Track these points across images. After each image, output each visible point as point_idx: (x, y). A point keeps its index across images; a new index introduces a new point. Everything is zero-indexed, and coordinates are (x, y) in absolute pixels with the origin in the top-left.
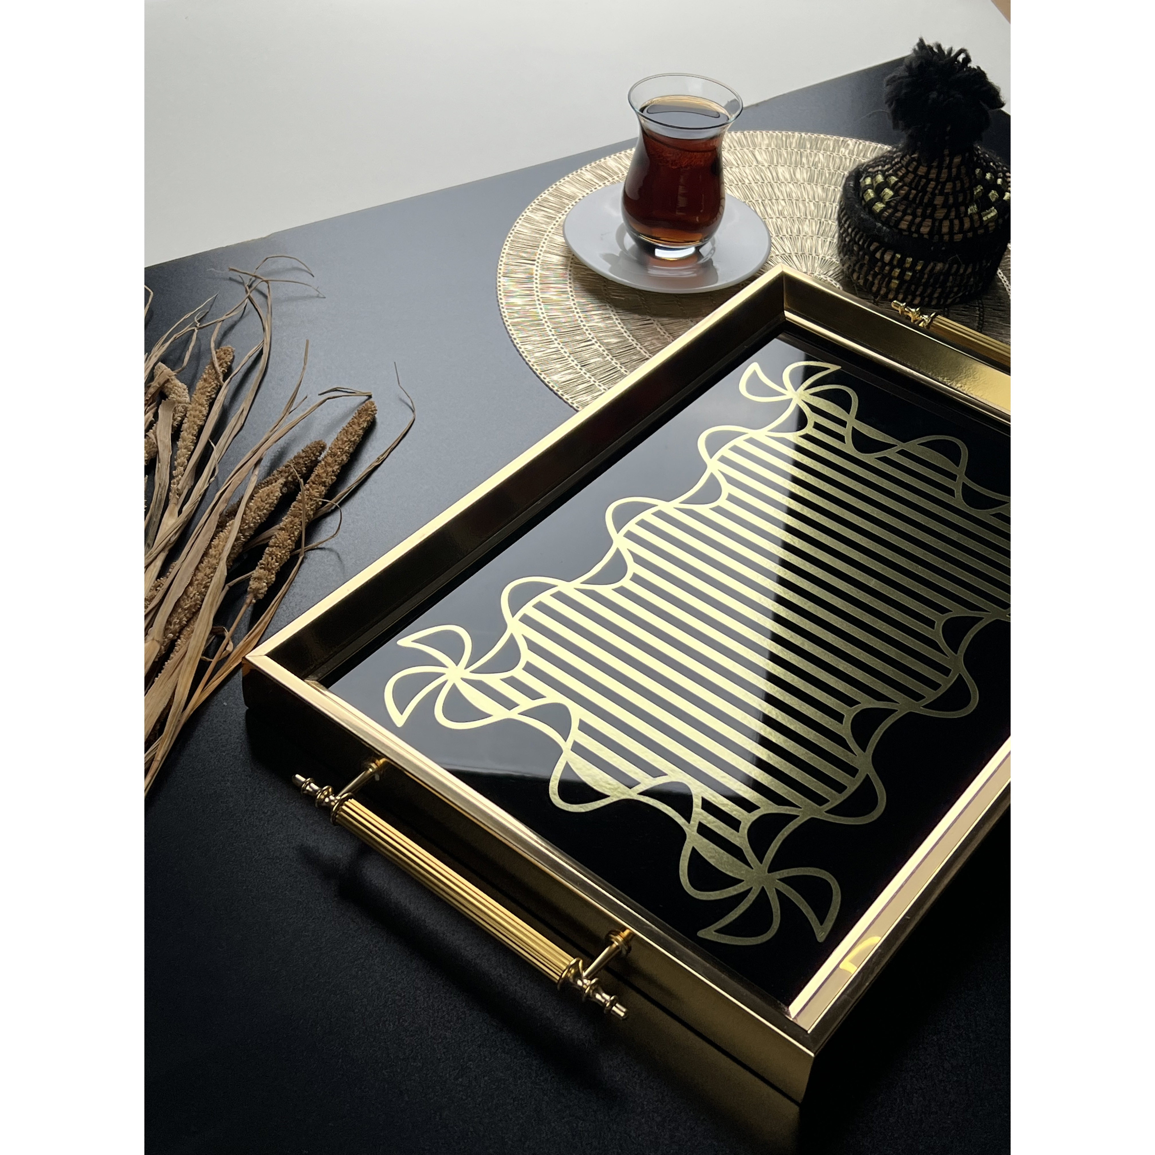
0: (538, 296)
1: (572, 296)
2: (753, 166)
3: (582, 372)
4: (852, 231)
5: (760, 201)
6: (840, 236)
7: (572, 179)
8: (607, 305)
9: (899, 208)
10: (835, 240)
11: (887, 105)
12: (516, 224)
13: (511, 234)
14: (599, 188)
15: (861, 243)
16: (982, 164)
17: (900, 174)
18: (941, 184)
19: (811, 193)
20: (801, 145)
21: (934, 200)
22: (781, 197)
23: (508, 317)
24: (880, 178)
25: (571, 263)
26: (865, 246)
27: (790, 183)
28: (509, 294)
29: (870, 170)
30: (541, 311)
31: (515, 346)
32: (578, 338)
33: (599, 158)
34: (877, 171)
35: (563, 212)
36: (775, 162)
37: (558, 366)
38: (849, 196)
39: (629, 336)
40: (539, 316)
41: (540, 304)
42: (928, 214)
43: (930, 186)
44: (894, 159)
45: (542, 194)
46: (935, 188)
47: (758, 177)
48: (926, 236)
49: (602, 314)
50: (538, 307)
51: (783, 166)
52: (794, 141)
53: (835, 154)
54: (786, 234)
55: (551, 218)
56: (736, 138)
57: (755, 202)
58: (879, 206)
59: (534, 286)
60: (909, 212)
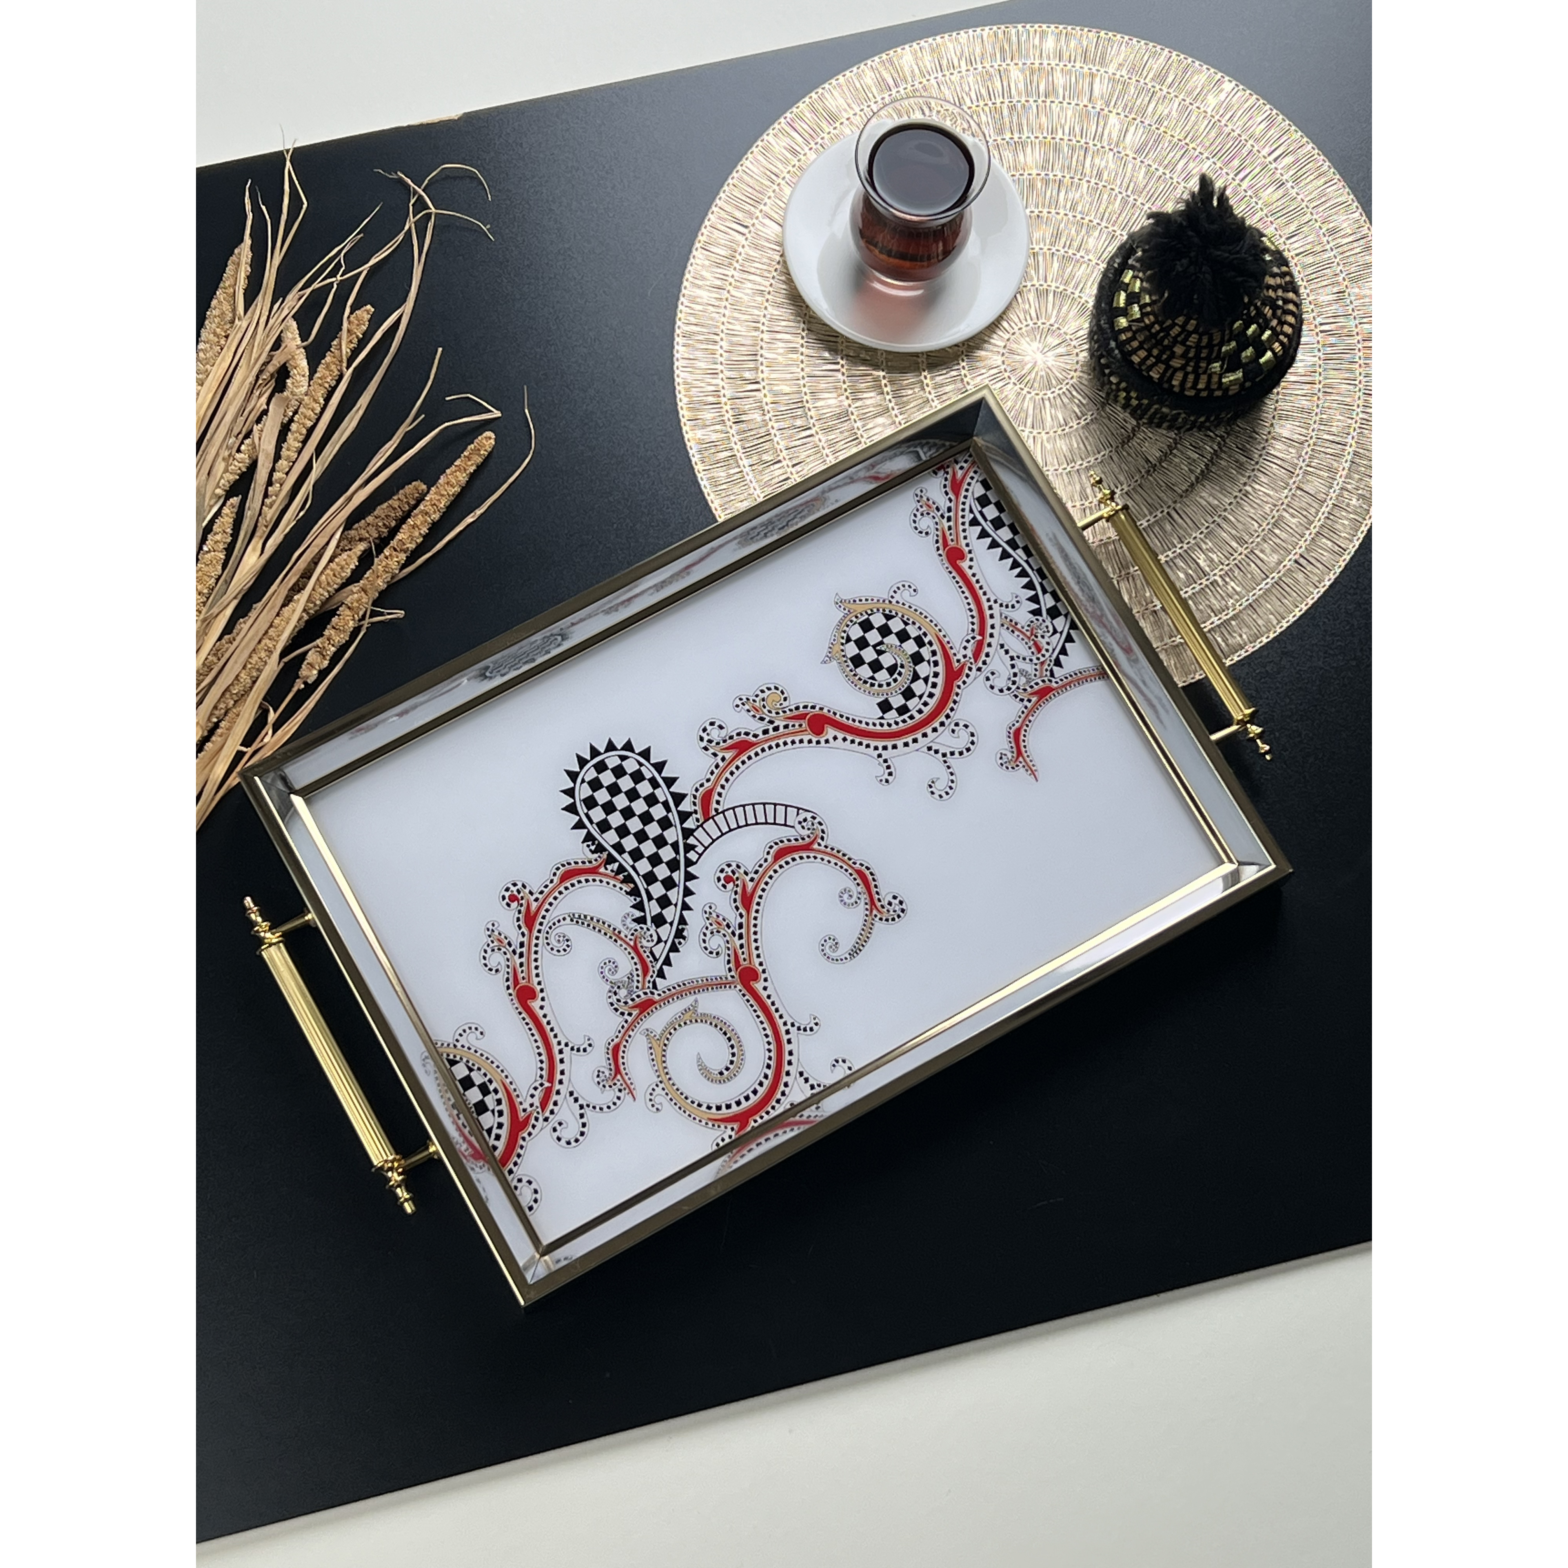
0: (728, 292)
1: (767, 301)
2: (1081, 106)
3: (730, 433)
5: (1059, 176)
7: (847, 82)
8: (802, 325)
9: (1137, 336)
12: (749, 155)
13: (738, 171)
16: (1249, 313)
18: (1185, 333)
19: (1128, 176)
20: (1161, 75)
21: (1174, 346)
22: (1088, 177)
23: (682, 321)
24: (1137, 284)
27: (1111, 150)
28: (697, 280)
30: (723, 318)
31: (672, 369)
32: (747, 374)
33: (896, 46)
35: (813, 145)
36: (1113, 103)
37: (709, 416)
40: (717, 327)
41: (725, 307)
42: (1163, 359)
43: (1174, 330)
45: (800, 104)
46: (1178, 335)
47: (1077, 129)
48: (1155, 380)
50: (722, 311)
51: (1118, 114)
52: (1155, 66)
53: (1197, 104)
54: (1060, 248)
55: (795, 153)
56: (1085, 43)
57: (1051, 176)
58: (1123, 322)
59: (730, 274)
60: (1146, 347)
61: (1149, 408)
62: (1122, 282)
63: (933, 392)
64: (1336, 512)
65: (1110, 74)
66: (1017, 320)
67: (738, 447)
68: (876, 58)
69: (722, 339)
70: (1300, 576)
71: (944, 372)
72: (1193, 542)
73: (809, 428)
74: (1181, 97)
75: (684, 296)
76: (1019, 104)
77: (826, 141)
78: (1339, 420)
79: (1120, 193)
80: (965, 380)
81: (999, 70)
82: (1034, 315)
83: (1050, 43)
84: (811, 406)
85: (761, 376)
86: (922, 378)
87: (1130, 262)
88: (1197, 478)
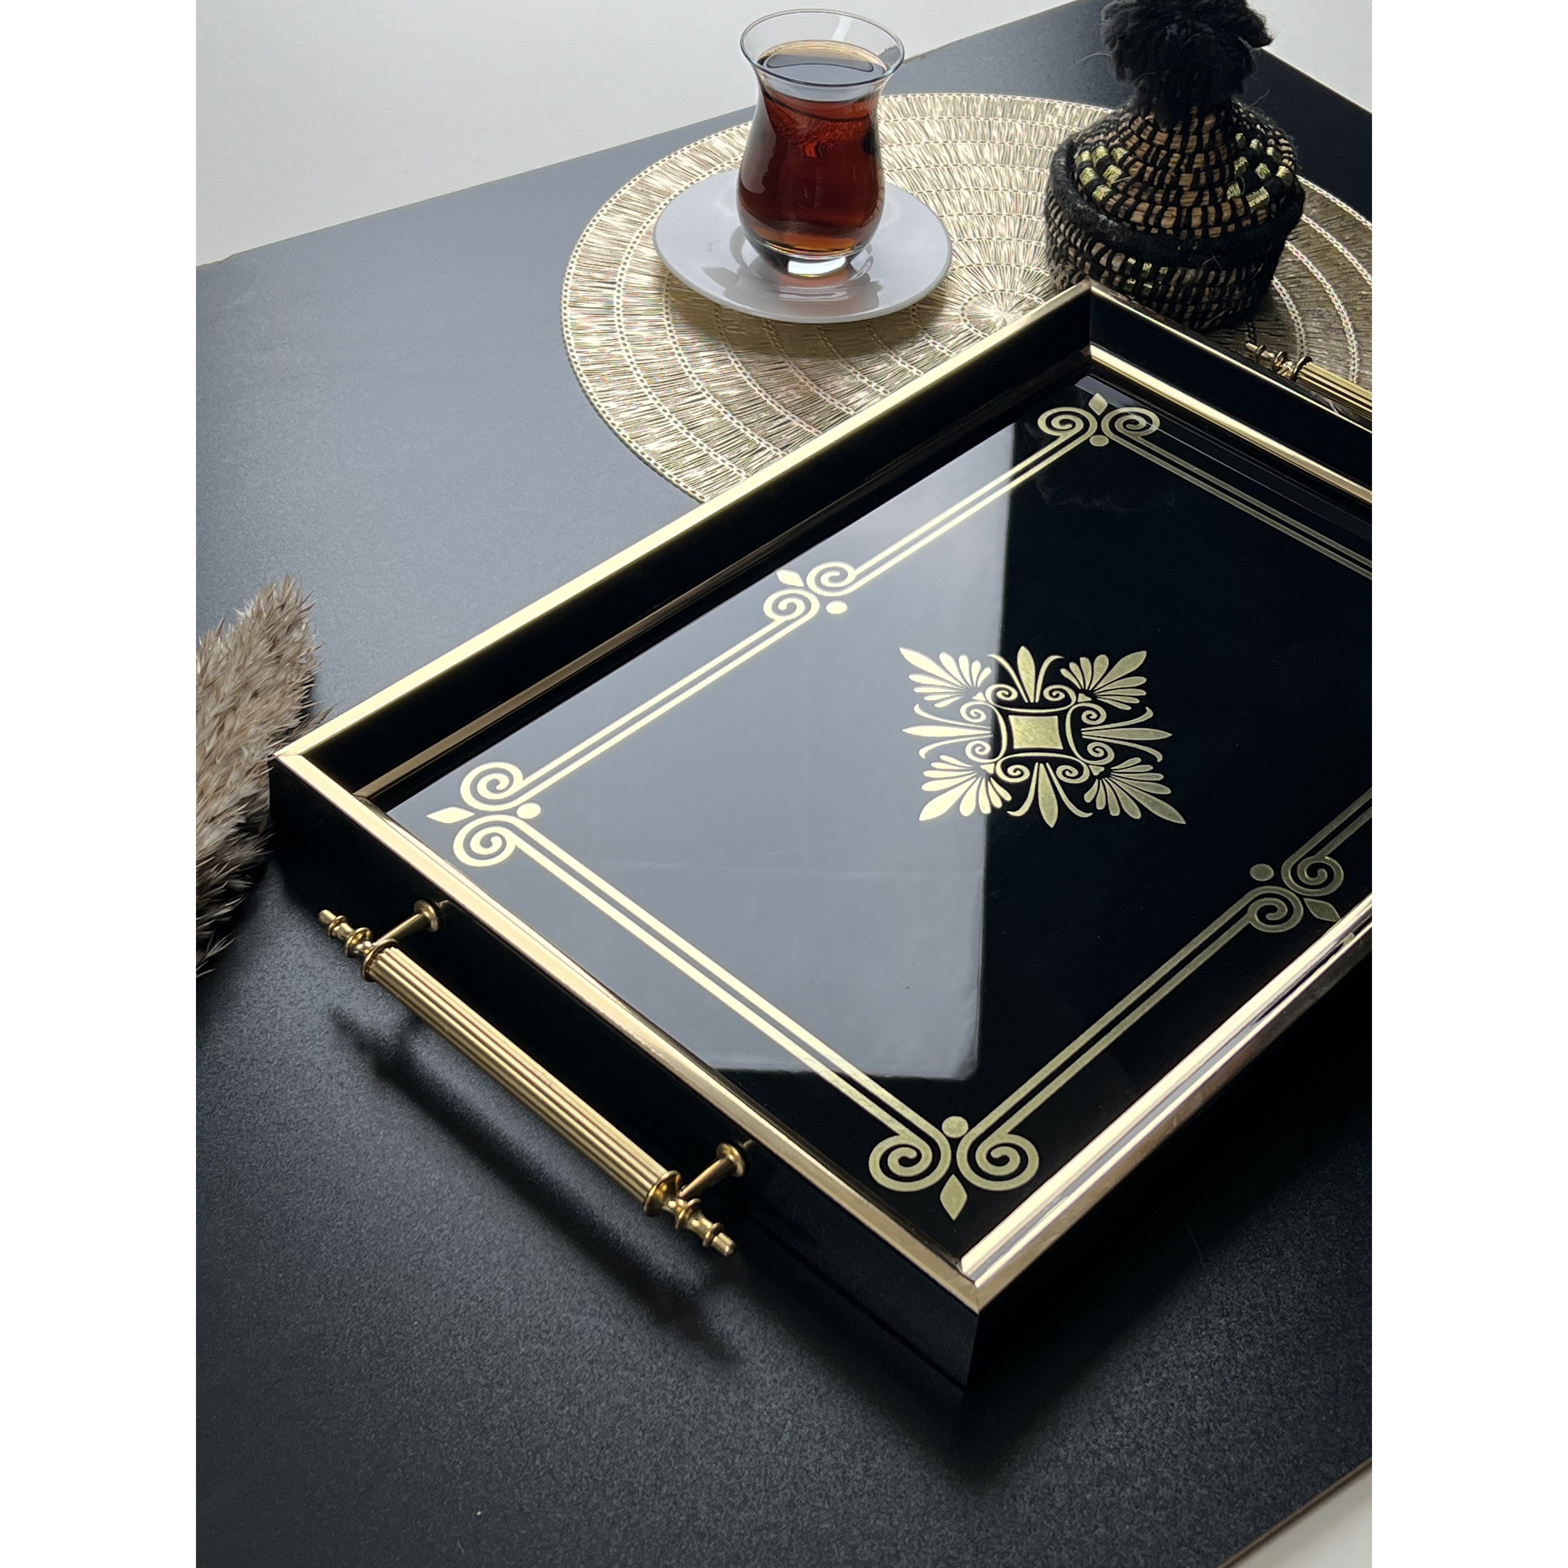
0: (621, 333)
1: (671, 331)
2: (922, 143)
3: (690, 438)
4: (1066, 228)
5: (934, 192)
6: (1050, 236)
7: (663, 168)
8: (721, 342)
9: (1129, 193)
10: (1043, 244)
11: (1107, 46)
12: (585, 233)
13: (579, 246)
14: (702, 179)
15: (1078, 244)
16: (1245, 127)
17: (1130, 144)
18: (1187, 157)
19: (1006, 179)
20: (989, 111)
21: (1179, 180)
22: (965, 187)
23: (579, 363)
24: (1102, 151)
25: (668, 285)
26: (1085, 248)
27: (975, 166)
28: (579, 330)
29: (1088, 140)
30: (627, 355)
31: (592, 404)
32: (681, 390)
33: (701, 137)
34: (1098, 142)
35: (652, 214)
36: (953, 136)
37: (655, 430)
38: (1059, 177)
39: (754, 385)
40: (624, 361)
41: (625, 345)
42: (1171, 200)
43: (1172, 160)
44: (1119, 123)
45: (621, 190)
46: (1180, 162)
47: (929, 158)
48: (1170, 232)
49: (716, 356)
50: (622, 348)
51: (964, 142)
52: (979, 107)
53: (1040, 123)
54: (972, 237)
55: (635, 223)
56: (896, 105)
57: (926, 194)
58: (1102, 191)
59: (615, 319)
60: (1144, 197)
61: (1170, 286)
63: (906, 361)
65: (936, 118)
66: (959, 294)
67: (706, 447)
68: (685, 148)
71: (909, 344)
73: (782, 417)
74: (1019, 120)
75: (570, 344)
79: (1006, 191)
80: (930, 346)
82: (977, 287)
85: (699, 388)
86: (886, 355)
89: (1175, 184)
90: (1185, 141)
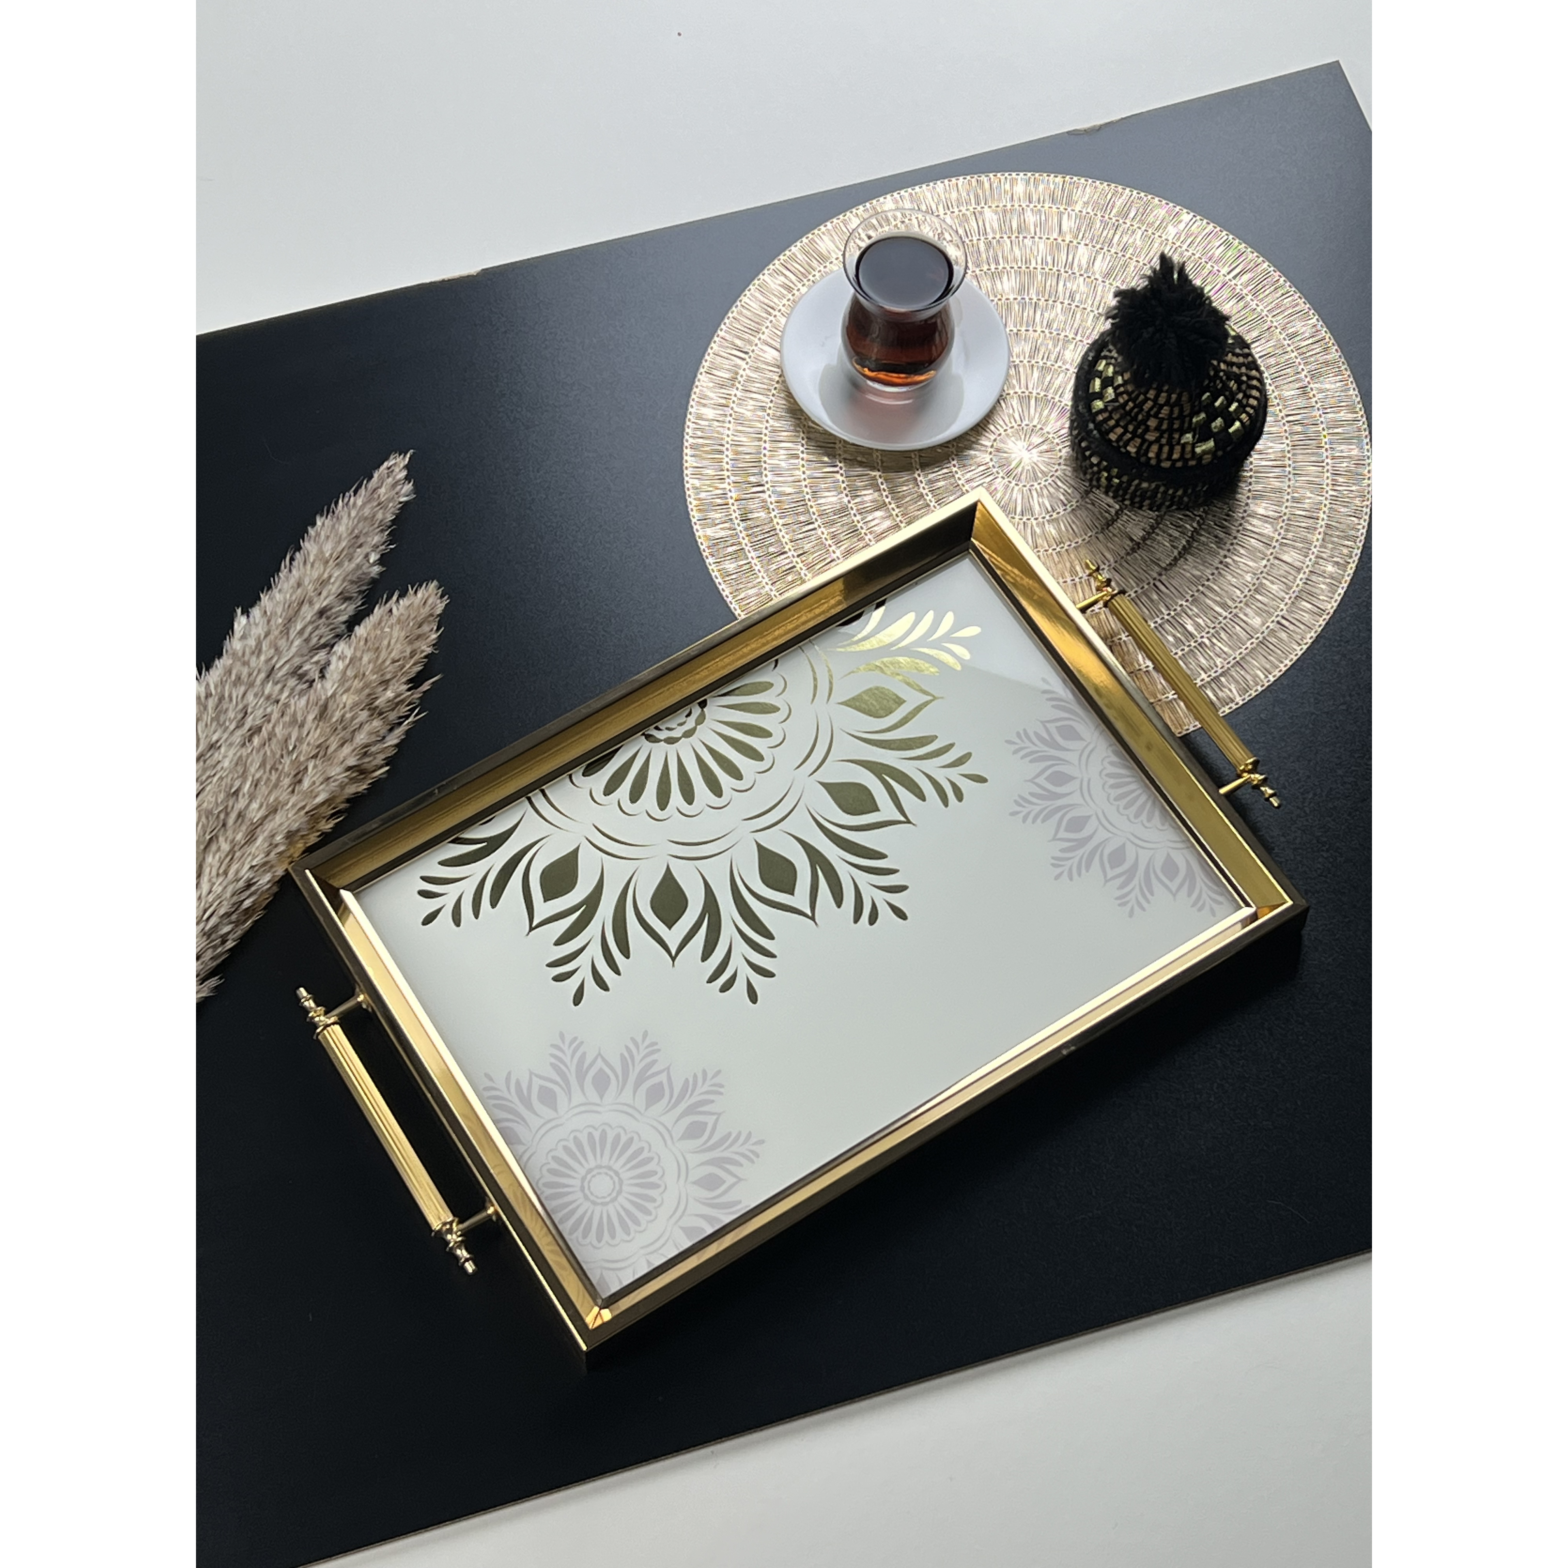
0: (732, 409)
1: (768, 415)
2: (1052, 240)
3: (738, 530)
5: (1033, 302)
7: (835, 228)
8: (802, 435)
9: (1113, 415)
12: (747, 292)
13: (737, 306)
16: (1215, 386)
17: (1126, 377)
18: (1157, 406)
19: (1098, 298)
20: (1124, 211)
21: (1148, 420)
22: (1061, 299)
23: (690, 435)
24: (1110, 369)
27: (1081, 275)
28: (702, 400)
30: (728, 432)
35: (805, 281)
36: (1080, 236)
37: (718, 516)
39: (806, 486)
40: (722, 439)
41: (730, 422)
42: (1139, 433)
43: (1146, 405)
45: (793, 248)
46: (1151, 409)
48: (1133, 455)
49: (792, 449)
50: (727, 425)
51: (1086, 245)
52: (1118, 204)
53: (1159, 234)
54: (1039, 360)
55: (788, 288)
56: (1052, 187)
57: (1027, 300)
58: (1099, 404)
59: (733, 393)
60: (1122, 424)
61: (1130, 485)
62: (1097, 371)
63: (926, 487)
64: (1314, 578)
65: (1077, 211)
66: (1001, 423)
67: (746, 541)
68: (861, 207)
69: (727, 449)
70: (1283, 635)
71: (936, 469)
72: (1179, 609)
73: (812, 523)
74: (1143, 228)
75: (690, 413)
76: (995, 241)
77: (817, 277)
78: (1310, 498)
79: (1092, 311)
80: (957, 476)
81: (974, 213)
82: (1018, 418)
83: (1020, 189)
84: (813, 504)
85: (765, 479)
86: (916, 475)
87: (1103, 354)
88: (1180, 553)
89: (1144, 422)
90: (1157, 396)
